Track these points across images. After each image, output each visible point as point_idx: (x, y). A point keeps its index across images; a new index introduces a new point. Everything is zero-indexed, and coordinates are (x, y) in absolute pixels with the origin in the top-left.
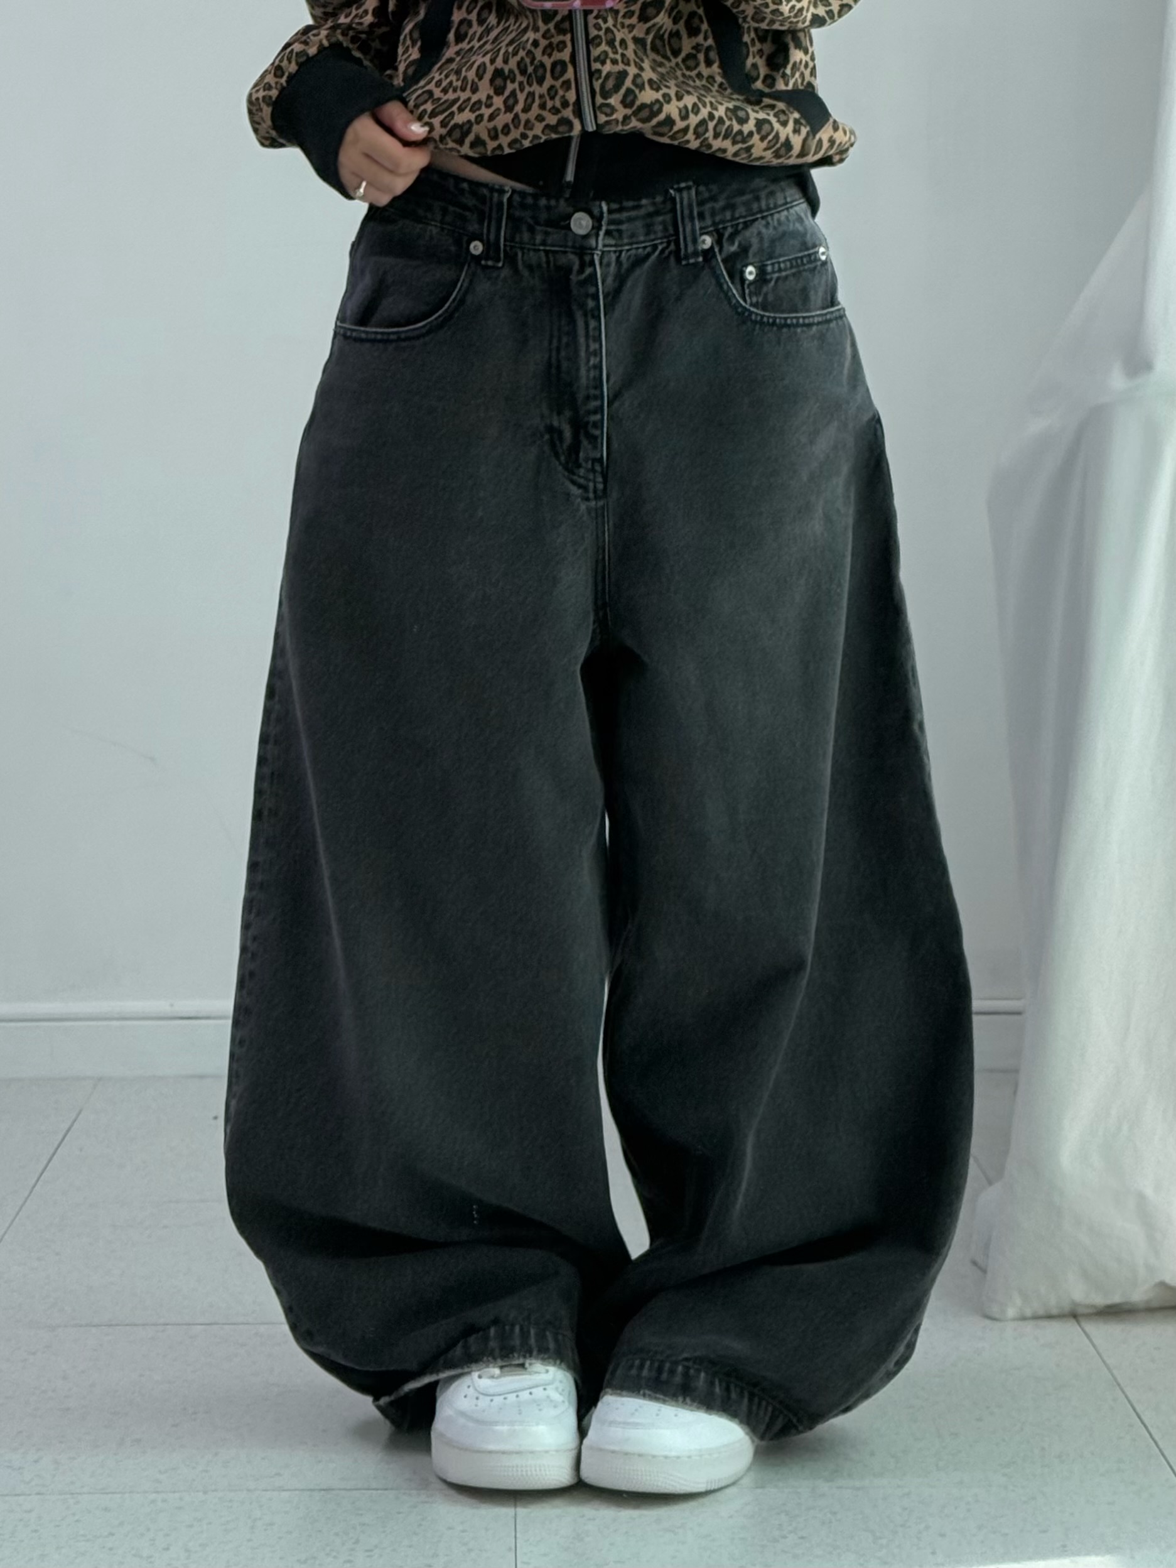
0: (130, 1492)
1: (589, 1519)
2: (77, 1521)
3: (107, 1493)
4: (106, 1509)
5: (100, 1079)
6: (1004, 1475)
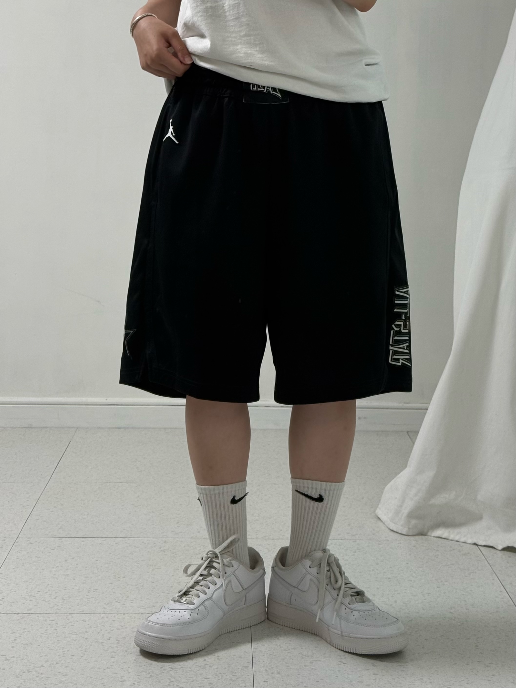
0: (93, 613)
3: (84, 613)
5: (77, 428)
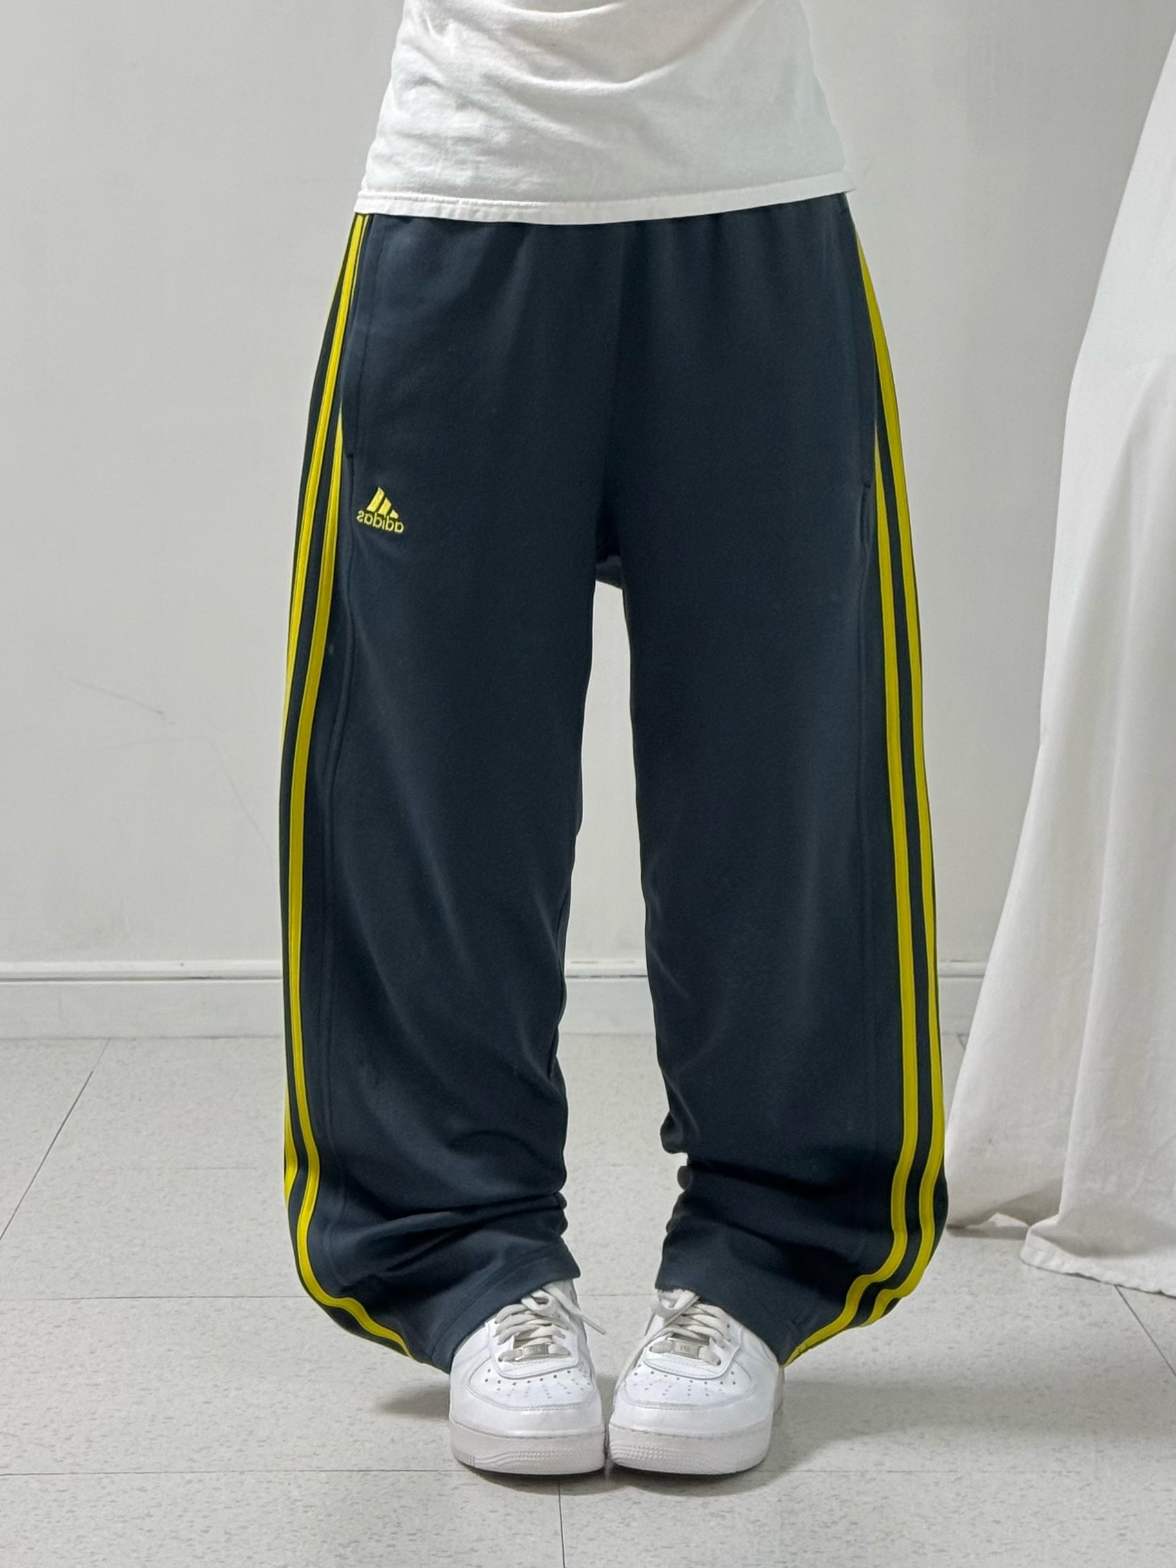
1: (635, 1503)
4: (142, 1490)
5: (109, 1039)
6: (1058, 1460)
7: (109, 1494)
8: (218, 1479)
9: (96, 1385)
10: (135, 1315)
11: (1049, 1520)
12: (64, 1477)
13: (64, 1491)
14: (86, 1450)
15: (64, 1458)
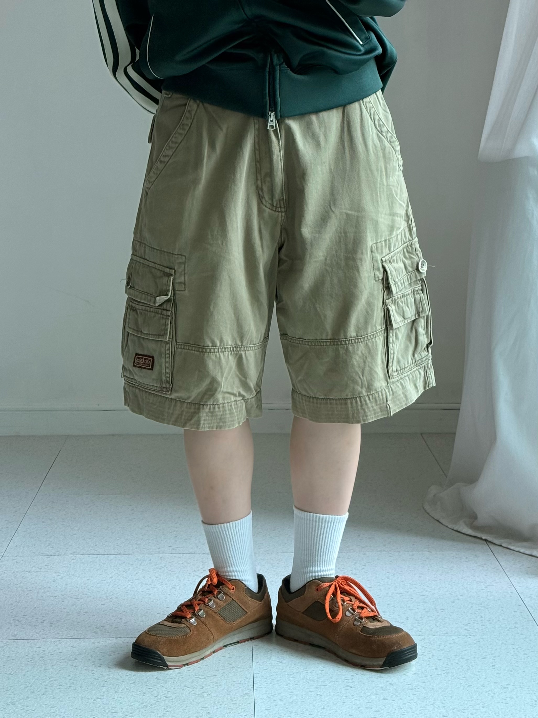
2: (60, 652)
6: (465, 629)
7: (59, 649)
8: (106, 642)
9: (56, 597)
10: (74, 563)
11: (462, 659)
12: (40, 640)
13: (40, 647)
14: (50, 628)
15: (40, 631)
